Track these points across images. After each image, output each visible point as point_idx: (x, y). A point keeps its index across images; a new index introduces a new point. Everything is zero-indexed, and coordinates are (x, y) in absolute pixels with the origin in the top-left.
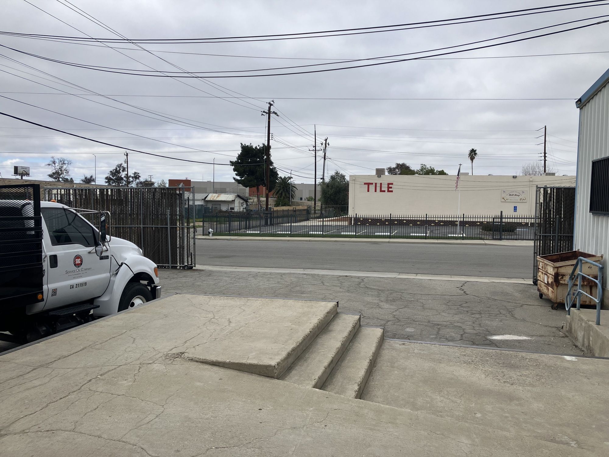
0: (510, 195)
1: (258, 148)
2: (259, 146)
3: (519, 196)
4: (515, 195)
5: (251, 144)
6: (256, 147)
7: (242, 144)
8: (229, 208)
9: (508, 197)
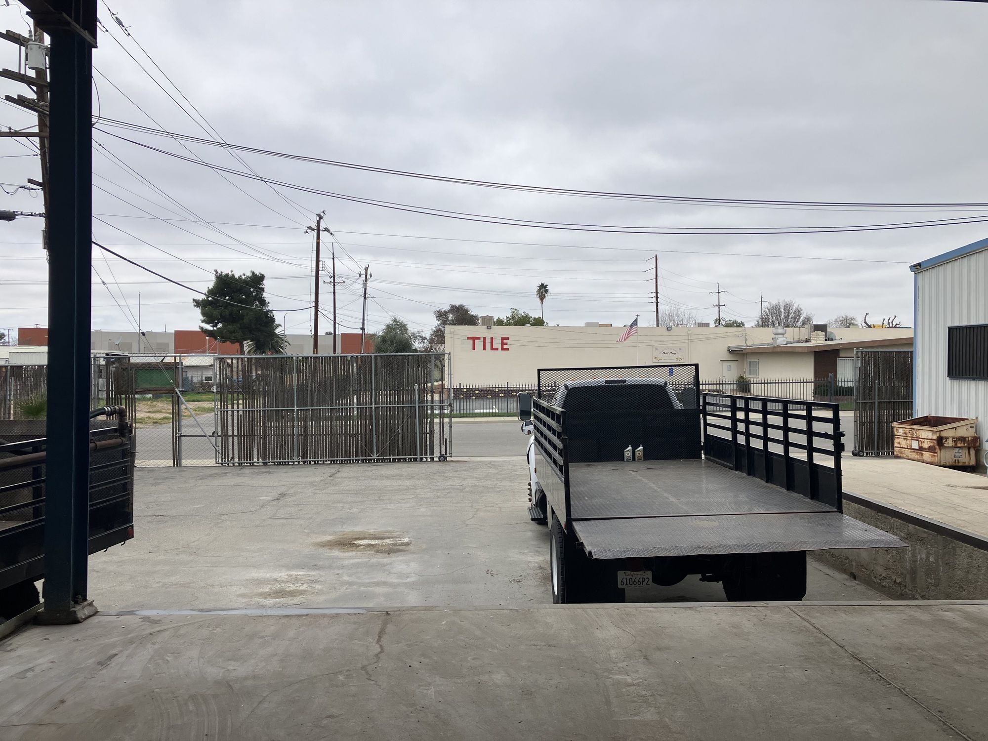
0: (664, 353)
1: (243, 277)
2: (244, 275)
3: (675, 354)
4: (671, 353)
5: (232, 272)
6: (241, 276)
7: (217, 272)
8: (204, 379)
9: (662, 356)
